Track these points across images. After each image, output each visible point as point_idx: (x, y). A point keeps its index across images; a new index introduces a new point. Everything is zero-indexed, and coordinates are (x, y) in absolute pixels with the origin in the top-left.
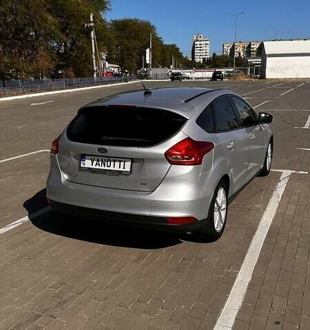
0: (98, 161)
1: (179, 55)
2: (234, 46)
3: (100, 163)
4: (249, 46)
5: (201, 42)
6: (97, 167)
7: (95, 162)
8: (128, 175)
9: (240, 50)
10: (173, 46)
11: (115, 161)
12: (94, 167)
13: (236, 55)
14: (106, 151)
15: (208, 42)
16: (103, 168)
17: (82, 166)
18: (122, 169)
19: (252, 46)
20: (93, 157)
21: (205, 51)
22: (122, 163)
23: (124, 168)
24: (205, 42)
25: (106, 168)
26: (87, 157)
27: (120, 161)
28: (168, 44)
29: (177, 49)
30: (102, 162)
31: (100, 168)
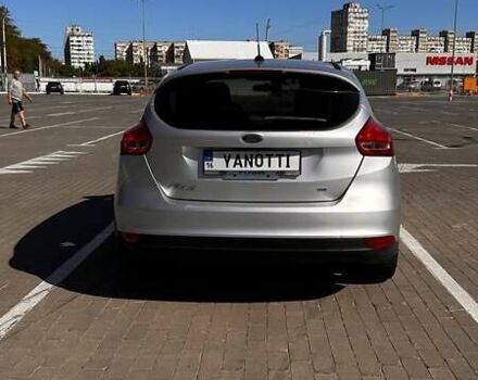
0: (238, 157)
1: (47, 56)
2: (131, 46)
3: (243, 161)
4: (155, 49)
5: (80, 39)
6: (238, 168)
7: (232, 161)
8: (294, 177)
9: (141, 54)
10: (36, 41)
11: (270, 156)
12: (231, 168)
13: (136, 61)
14: (259, 139)
15: (90, 39)
16: (248, 168)
17: (206, 168)
18: (284, 168)
19: (159, 49)
20: (227, 153)
21: (87, 52)
22: (284, 159)
23: (288, 166)
24: (85, 39)
25: (255, 168)
26: (214, 153)
27: (280, 156)
28: (27, 37)
29: (44, 46)
30: (246, 159)
31: (244, 169)
